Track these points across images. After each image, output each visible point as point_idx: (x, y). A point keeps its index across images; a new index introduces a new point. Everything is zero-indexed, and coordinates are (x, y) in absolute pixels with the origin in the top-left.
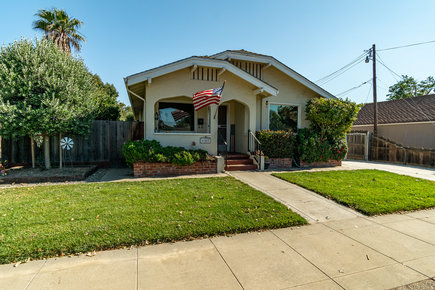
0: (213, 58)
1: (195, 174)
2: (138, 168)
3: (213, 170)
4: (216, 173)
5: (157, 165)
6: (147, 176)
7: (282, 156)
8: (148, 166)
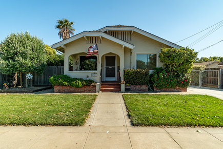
0: (98, 31)
1: (84, 92)
2: (56, 88)
3: (94, 90)
4: (95, 92)
5: (65, 87)
6: (60, 93)
7: (141, 84)
8: (61, 87)
